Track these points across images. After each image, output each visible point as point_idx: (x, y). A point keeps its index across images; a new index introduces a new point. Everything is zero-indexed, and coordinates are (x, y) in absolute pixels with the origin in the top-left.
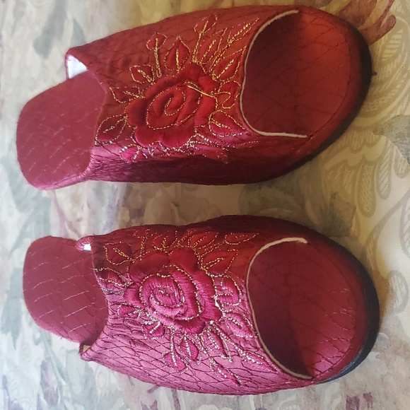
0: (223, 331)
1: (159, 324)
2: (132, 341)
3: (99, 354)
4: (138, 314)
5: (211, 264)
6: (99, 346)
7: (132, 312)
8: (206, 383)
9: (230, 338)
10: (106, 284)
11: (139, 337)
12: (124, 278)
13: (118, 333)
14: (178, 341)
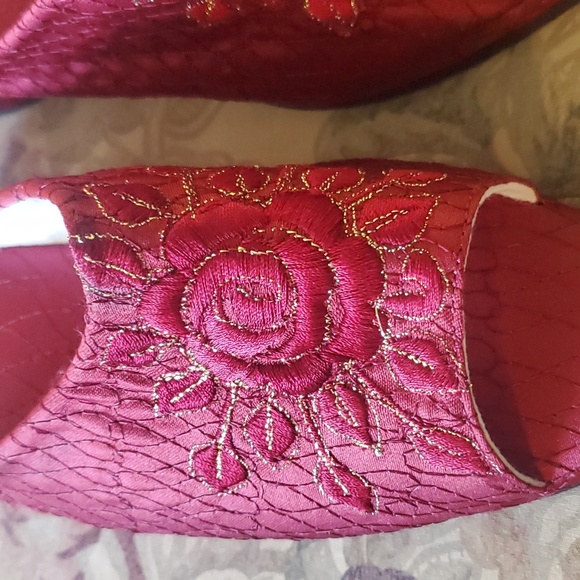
0: (374, 384)
1: (204, 378)
2: (117, 424)
3: (11, 463)
4: (156, 353)
5: (378, 222)
6: (19, 443)
7: (143, 350)
8: (282, 512)
9: (390, 399)
10: (99, 274)
11: (138, 413)
12: (149, 259)
13: (81, 407)
14: (245, 414)
